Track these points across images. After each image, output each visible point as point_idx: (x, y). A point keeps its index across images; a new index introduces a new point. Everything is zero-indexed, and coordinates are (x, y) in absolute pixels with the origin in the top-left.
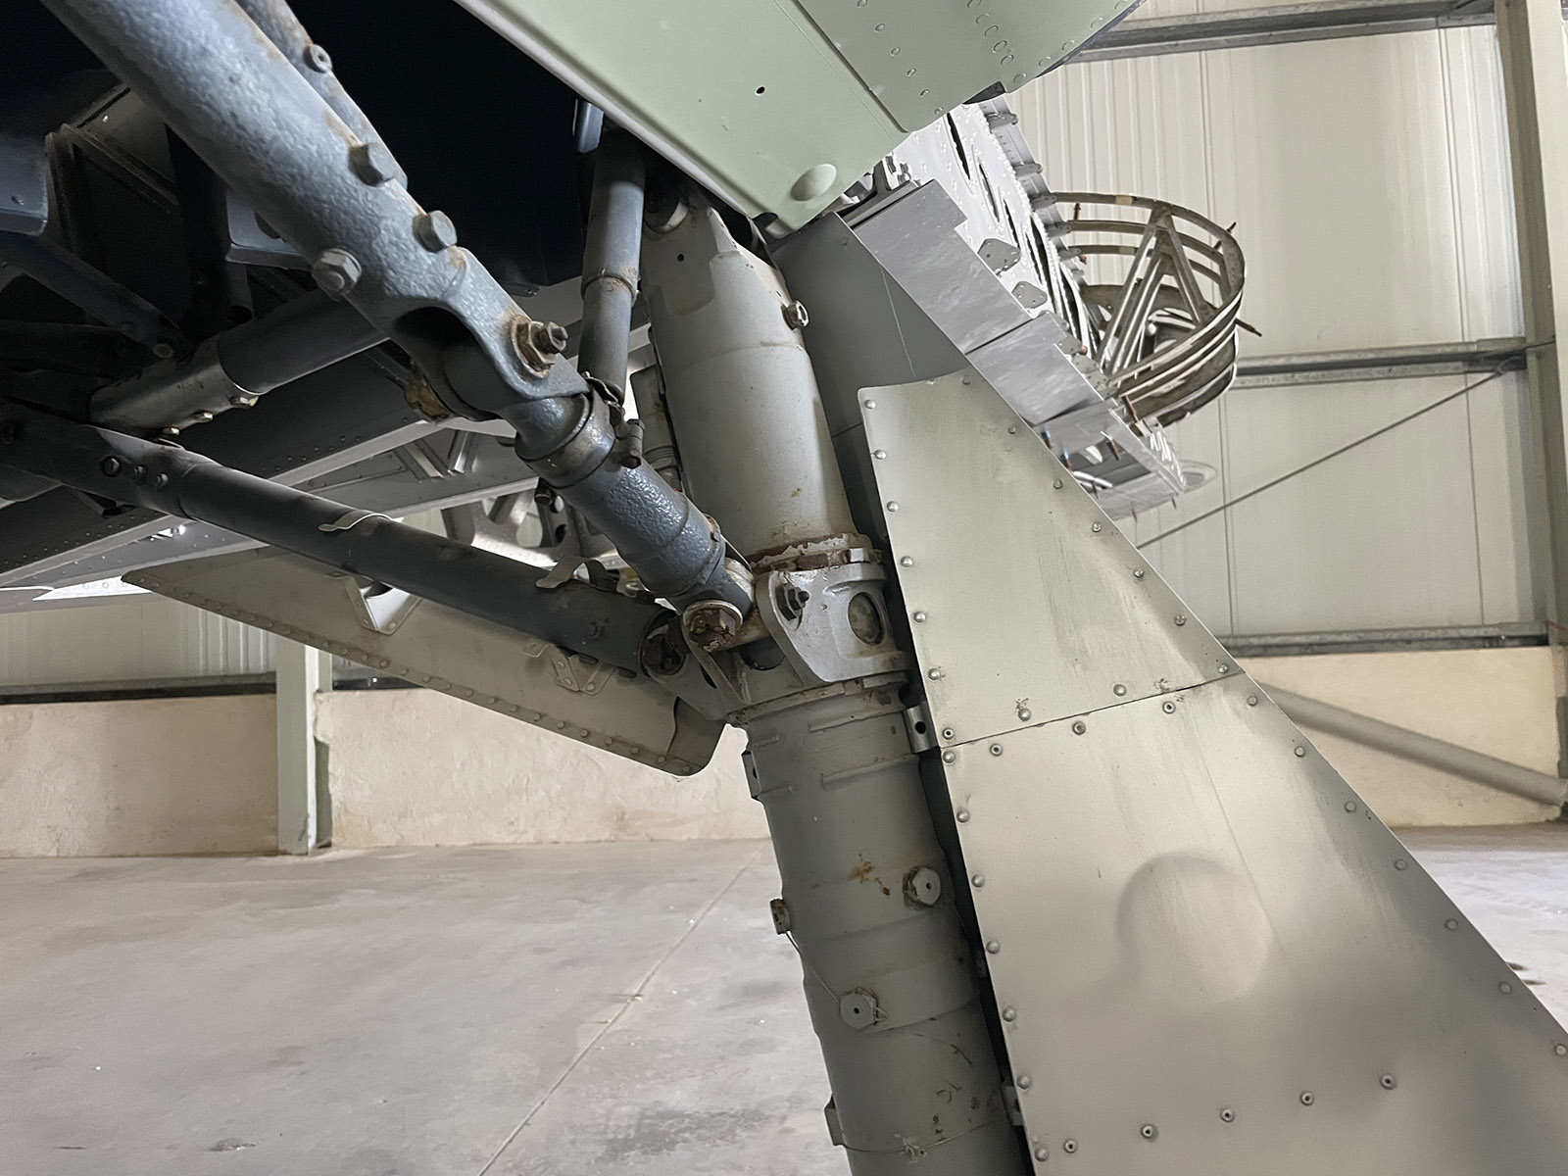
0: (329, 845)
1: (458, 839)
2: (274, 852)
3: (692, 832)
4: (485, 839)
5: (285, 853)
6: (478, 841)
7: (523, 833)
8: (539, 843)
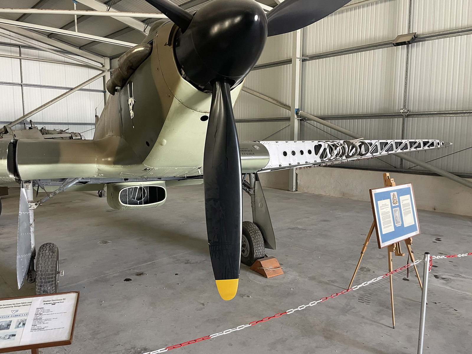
0: (297, 191)
1: (316, 193)
2: (288, 191)
3: (355, 198)
4: (321, 194)
5: (290, 191)
6: (319, 194)
7: (327, 193)
8: (329, 196)
